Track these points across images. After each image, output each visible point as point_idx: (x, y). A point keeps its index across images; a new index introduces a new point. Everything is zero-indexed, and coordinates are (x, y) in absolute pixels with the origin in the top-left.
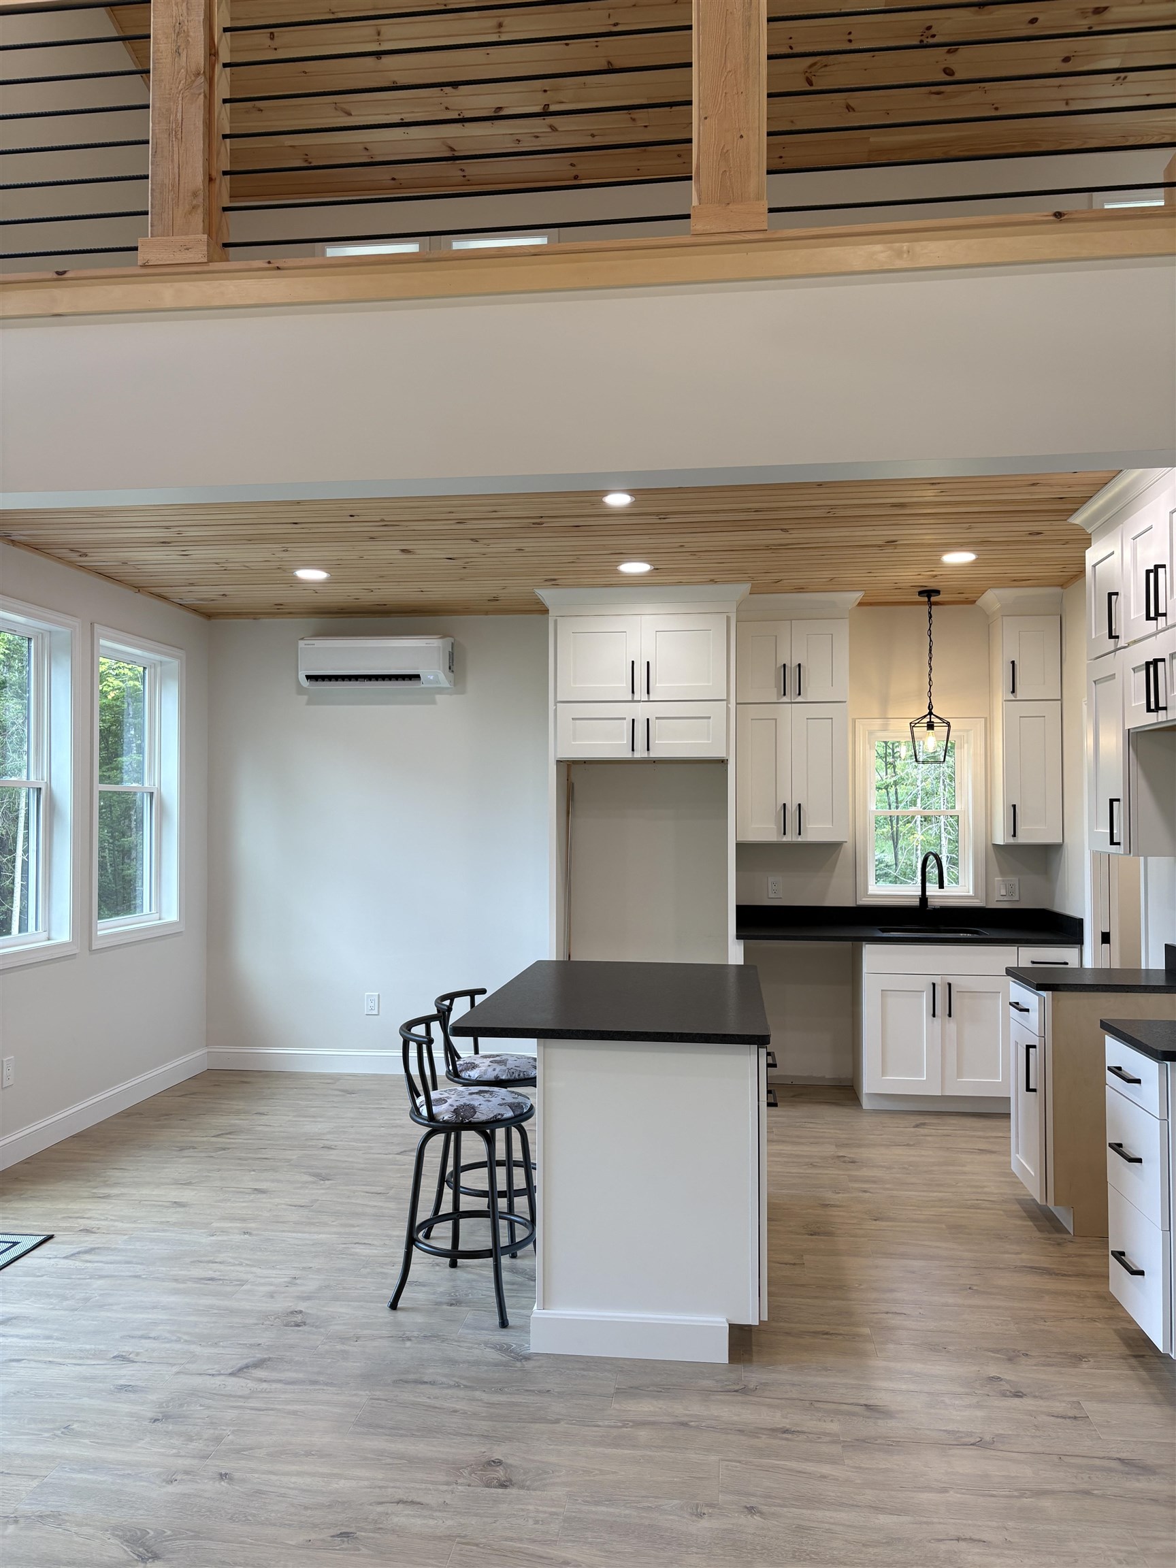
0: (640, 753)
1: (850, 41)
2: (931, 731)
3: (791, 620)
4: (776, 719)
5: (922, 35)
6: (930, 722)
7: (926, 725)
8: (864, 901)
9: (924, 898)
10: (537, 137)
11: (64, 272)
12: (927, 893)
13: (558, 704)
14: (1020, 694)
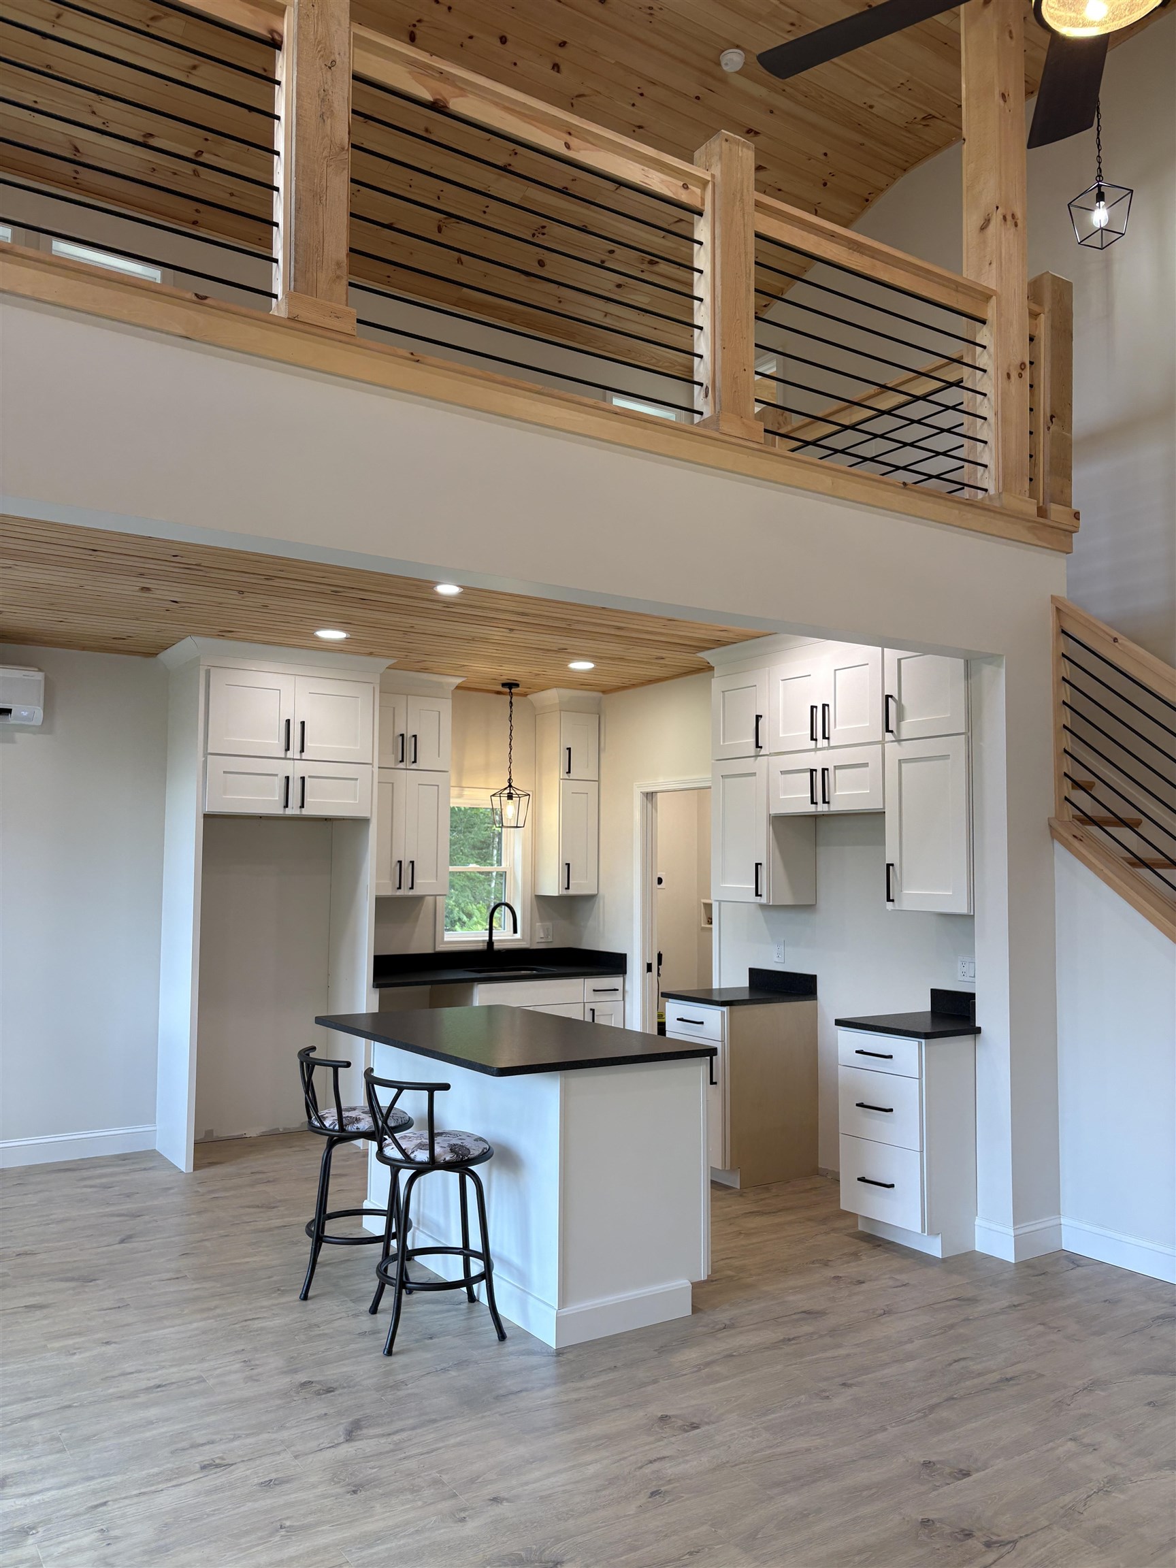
0: (293, 810)
1: (485, 212)
2: (510, 801)
3: (407, 695)
4: (393, 783)
5: (536, 230)
6: (510, 793)
7: (506, 795)
8: (441, 948)
9: (490, 942)
10: (175, 174)
11: (206, 298)
12: (494, 938)
13: (209, 756)
14: (573, 775)
